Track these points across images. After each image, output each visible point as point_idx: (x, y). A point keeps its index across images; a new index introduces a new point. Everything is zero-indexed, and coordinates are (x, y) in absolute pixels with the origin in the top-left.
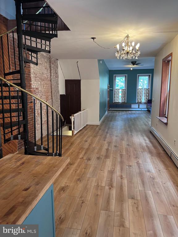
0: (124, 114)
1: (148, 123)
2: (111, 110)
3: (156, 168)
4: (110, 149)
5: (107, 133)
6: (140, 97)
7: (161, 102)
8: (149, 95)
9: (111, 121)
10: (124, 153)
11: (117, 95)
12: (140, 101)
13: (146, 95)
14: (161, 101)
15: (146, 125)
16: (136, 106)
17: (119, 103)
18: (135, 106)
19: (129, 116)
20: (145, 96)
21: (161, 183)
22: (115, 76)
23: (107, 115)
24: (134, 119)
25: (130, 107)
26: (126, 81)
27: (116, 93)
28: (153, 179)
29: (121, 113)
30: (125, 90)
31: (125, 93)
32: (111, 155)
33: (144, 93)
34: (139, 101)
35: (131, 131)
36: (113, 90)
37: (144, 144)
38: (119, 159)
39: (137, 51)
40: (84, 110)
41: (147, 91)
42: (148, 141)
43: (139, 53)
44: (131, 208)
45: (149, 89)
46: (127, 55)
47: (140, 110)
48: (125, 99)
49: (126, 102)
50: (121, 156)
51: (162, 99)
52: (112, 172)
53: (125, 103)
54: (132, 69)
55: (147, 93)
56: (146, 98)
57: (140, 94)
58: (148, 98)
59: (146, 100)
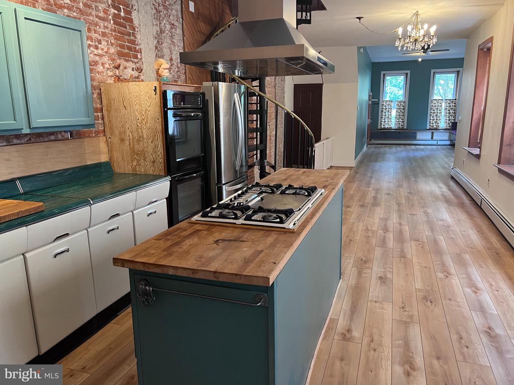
0: (401, 151)
1: (448, 165)
2: (374, 144)
3: (453, 218)
4: (379, 196)
5: (371, 177)
6: (435, 118)
7: (473, 122)
8: (454, 113)
9: (376, 161)
10: (403, 201)
11: (387, 114)
12: (435, 124)
13: (449, 113)
14: (473, 120)
15: (444, 168)
16: (427, 135)
17: (391, 129)
18: (423, 136)
19: (411, 154)
20: (446, 116)
21: (458, 231)
22: (384, 75)
23: (366, 151)
24: (421, 159)
25: (414, 137)
26: (406, 84)
27: (386, 109)
28: (448, 227)
29: (394, 149)
30: (404, 102)
31: (404, 109)
32: (383, 203)
33: (446, 109)
34: (433, 126)
35: (415, 176)
36: (379, 104)
37: (438, 192)
38: (395, 207)
39: (432, 37)
40: (327, 138)
41: (451, 105)
42: (445, 189)
43: (435, 40)
44: (414, 247)
45: (456, 100)
46: (415, 44)
47: (435, 143)
48: (403, 122)
49: (405, 128)
50: (399, 205)
51: (475, 116)
52: (386, 220)
53: (403, 129)
54: (420, 60)
55: (452, 109)
56: (449, 120)
57: (436, 111)
58: (453, 118)
59: (449, 124)
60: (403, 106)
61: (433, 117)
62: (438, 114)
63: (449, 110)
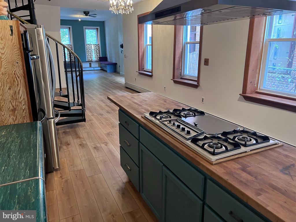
6: (90, 55)
7: (140, 57)
8: (99, 52)
12: (90, 58)
13: (97, 52)
16: (87, 65)
20: (95, 53)
26: (70, 34)
30: (71, 45)
33: (94, 50)
34: (89, 60)
41: (97, 47)
45: (98, 44)
47: (93, 69)
53: (73, 62)
54: (80, 20)
55: (97, 50)
56: (97, 56)
57: (89, 51)
58: (99, 55)
59: (97, 58)
60: (71, 48)
61: (88, 54)
62: (91, 52)
63: (96, 50)
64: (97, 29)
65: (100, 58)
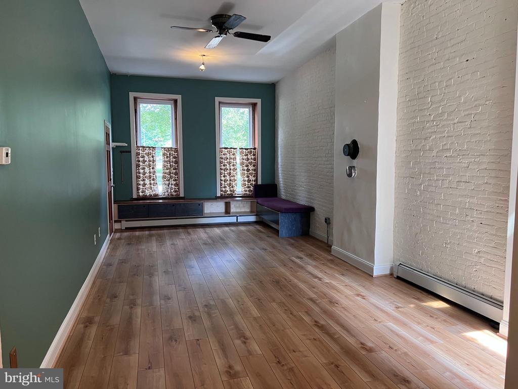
6: (228, 178)
8: (255, 170)
11: (147, 170)
12: (228, 189)
13: (248, 170)
16: (218, 207)
17: (156, 197)
18: (214, 208)
20: (243, 174)
22: (135, 99)
25: (200, 213)
26: (176, 119)
27: (144, 161)
30: (176, 150)
31: (176, 162)
33: (242, 164)
34: (226, 191)
36: (130, 152)
41: (249, 157)
45: (255, 149)
47: (233, 220)
48: (177, 185)
49: (182, 195)
53: (178, 198)
54: (202, 68)
55: (251, 163)
56: (249, 181)
57: (228, 167)
58: (254, 179)
59: (249, 187)
60: (175, 158)
61: (224, 176)
62: (232, 171)
63: (247, 166)
64: (254, 105)
65: (256, 186)
